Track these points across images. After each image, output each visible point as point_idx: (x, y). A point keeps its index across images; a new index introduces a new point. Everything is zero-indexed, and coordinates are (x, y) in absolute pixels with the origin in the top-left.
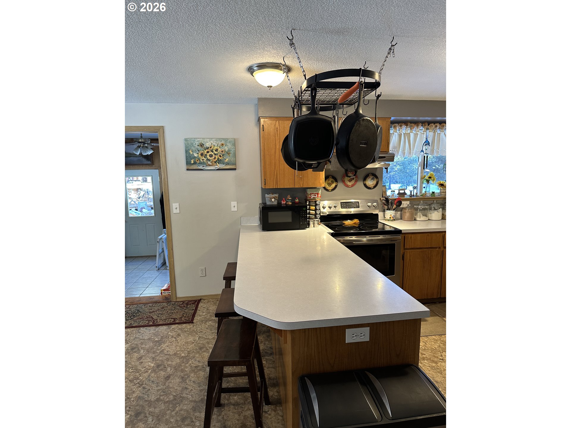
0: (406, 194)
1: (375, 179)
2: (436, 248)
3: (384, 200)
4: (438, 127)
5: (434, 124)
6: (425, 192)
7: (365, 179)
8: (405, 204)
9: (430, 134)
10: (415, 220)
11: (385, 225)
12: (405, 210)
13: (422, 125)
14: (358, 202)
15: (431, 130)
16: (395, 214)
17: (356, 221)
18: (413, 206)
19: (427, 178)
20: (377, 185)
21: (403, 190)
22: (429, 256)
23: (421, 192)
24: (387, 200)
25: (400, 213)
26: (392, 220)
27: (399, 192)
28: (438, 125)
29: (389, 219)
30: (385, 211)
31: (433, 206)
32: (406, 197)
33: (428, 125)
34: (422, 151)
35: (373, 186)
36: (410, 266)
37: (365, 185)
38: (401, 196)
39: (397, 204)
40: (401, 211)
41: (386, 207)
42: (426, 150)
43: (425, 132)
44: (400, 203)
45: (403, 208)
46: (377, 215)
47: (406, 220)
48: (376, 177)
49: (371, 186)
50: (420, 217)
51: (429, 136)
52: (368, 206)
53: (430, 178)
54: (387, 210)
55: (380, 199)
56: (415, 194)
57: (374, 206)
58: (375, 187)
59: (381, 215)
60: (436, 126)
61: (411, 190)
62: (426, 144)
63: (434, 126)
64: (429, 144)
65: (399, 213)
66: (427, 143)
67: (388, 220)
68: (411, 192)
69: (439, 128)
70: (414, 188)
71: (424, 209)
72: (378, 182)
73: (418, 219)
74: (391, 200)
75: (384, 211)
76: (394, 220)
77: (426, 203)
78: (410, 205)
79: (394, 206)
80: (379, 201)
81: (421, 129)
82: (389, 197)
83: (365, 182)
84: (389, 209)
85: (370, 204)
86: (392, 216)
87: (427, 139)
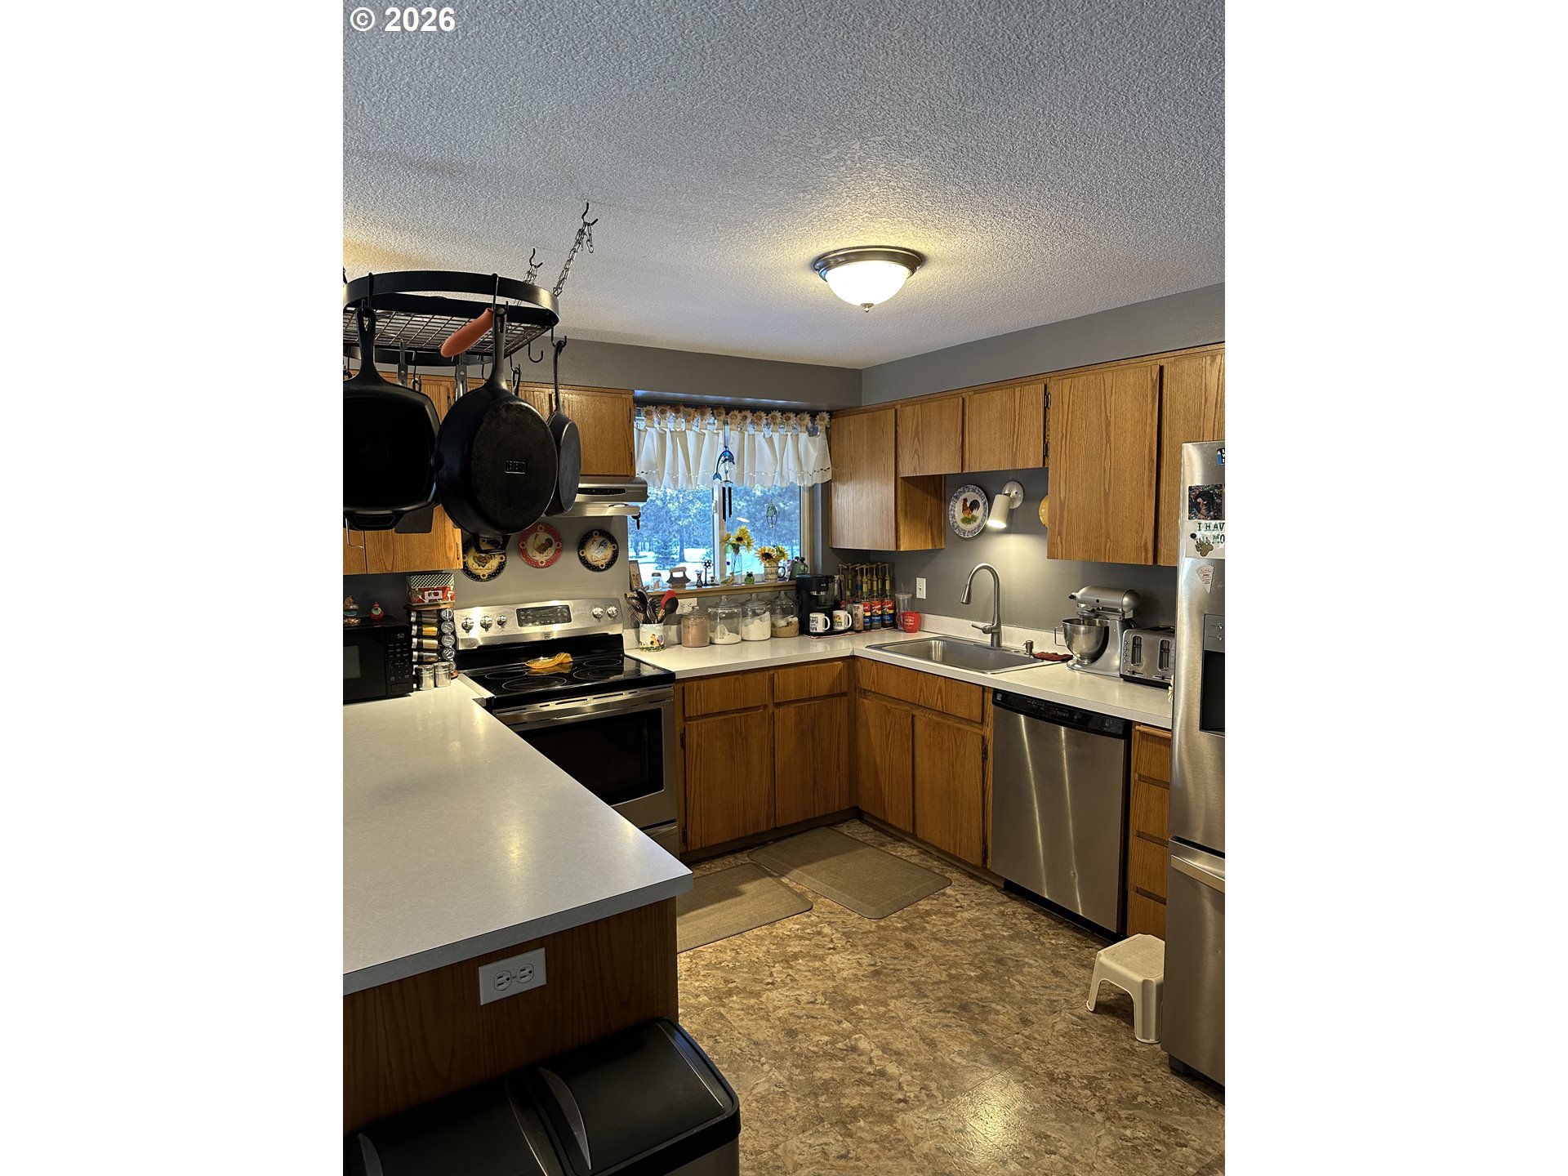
0: (689, 581)
1: (609, 544)
2: (757, 708)
3: (634, 598)
4: (749, 421)
5: (740, 412)
6: (732, 573)
7: (582, 545)
8: (686, 605)
9: (734, 435)
10: (712, 643)
11: (642, 664)
12: (686, 621)
13: (713, 413)
14: (567, 607)
15: (733, 427)
16: (664, 631)
17: (564, 657)
18: (706, 610)
19: (733, 540)
20: (615, 561)
21: (680, 571)
22: (743, 729)
23: (721, 575)
24: (642, 598)
25: (677, 629)
26: (657, 649)
27: (671, 575)
28: (748, 414)
29: (650, 646)
30: (639, 627)
31: (750, 607)
32: (689, 587)
33: (727, 414)
34: (717, 476)
35: (603, 563)
36: (701, 761)
37: (584, 561)
38: (676, 587)
39: (667, 606)
40: (679, 623)
41: (641, 616)
42: (726, 472)
43: (722, 429)
44: (673, 603)
45: (681, 616)
46: (619, 638)
47: (691, 644)
48: (610, 540)
49: (599, 564)
50: (723, 636)
51: (731, 440)
52: (595, 616)
53: (739, 539)
54: (643, 623)
55: (626, 595)
56: (708, 579)
57: (609, 615)
58: (609, 565)
59: (628, 636)
60: (745, 418)
61: (699, 570)
62: (726, 460)
63: (739, 416)
64: (731, 459)
65: (674, 628)
66: (728, 457)
67: (648, 649)
68: (699, 575)
69: (752, 422)
70: (705, 565)
71: (730, 616)
72: (618, 552)
73: (717, 641)
74: (651, 596)
75: (637, 626)
76: (663, 647)
77: (735, 601)
78: (698, 608)
79: (661, 613)
80: (623, 601)
81: (711, 421)
82: (648, 589)
83: (583, 553)
84: (647, 621)
85: (598, 611)
86: (657, 637)
87: (726, 447)
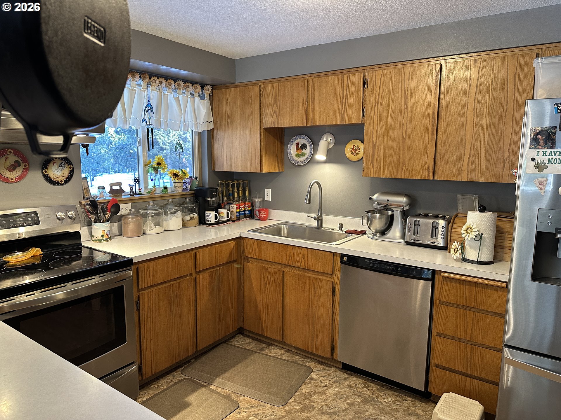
0: (124, 192)
1: (66, 165)
2: (186, 276)
3: (87, 204)
4: (164, 85)
5: (158, 78)
6: (154, 186)
7: (45, 166)
8: (125, 209)
9: (154, 93)
10: (144, 234)
11: (94, 251)
12: (126, 220)
13: (140, 77)
14: (36, 213)
15: (153, 88)
16: (111, 227)
17: (36, 251)
18: (138, 212)
19: (154, 163)
20: (71, 178)
21: (117, 185)
22: (178, 292)
23: (146, 188)
24: (94, 204)
25: (118, 224)
26: (106, 240)
27: (111, 188)
28: (164, 81)
29: (101, 238)
30: (91, 225)
31: (169, 208)
32: (124, 196)
33: (150, 79)
34: (144, 120)
35: (63, 179)
36: (150, 317)
37: (47, 178)
38: (116, 196)
39: (112, 210)
40: (120, 221)
41: (93, 217)
42: (150, 118)
43: (146, 89)
44: (117, 208)
45: (122, 216)
46: (77, 235)
47: (129, 235)
48: (67, 163)
49: (59, 180)
50: (150, 228)
51: (152, 97)
52: (59, 219)
53: (159, 164)
54: (95, 222)
55: (80, 203)
56: (137, 190)
57: (70, 218)
58: (67, 180)
59: (84, 232)
60: (161, 83)
61: (131, 184)
62: (149, 110)
63: (158, 81)
64: (152, 109)
65: (116, 224)
66: (149, 108)
67: (100, 241)
68: (131, 188)
69: (166, 86)
70: (135, 181)
71: (157, 215)
72: (73, 171)
73: (148, 232)
74: (100, 203)
75: (89, 224)
76: (110, 238)
77: (157, 205)
78: (133, 210)
79: (108, 215)
80: (78, 206)
81: (139, 82)
82: (97, 198)
83: (46, 172)
84: (98, 221)
85: (61, 215)
86: (106, 232)
87: (149, 101)
